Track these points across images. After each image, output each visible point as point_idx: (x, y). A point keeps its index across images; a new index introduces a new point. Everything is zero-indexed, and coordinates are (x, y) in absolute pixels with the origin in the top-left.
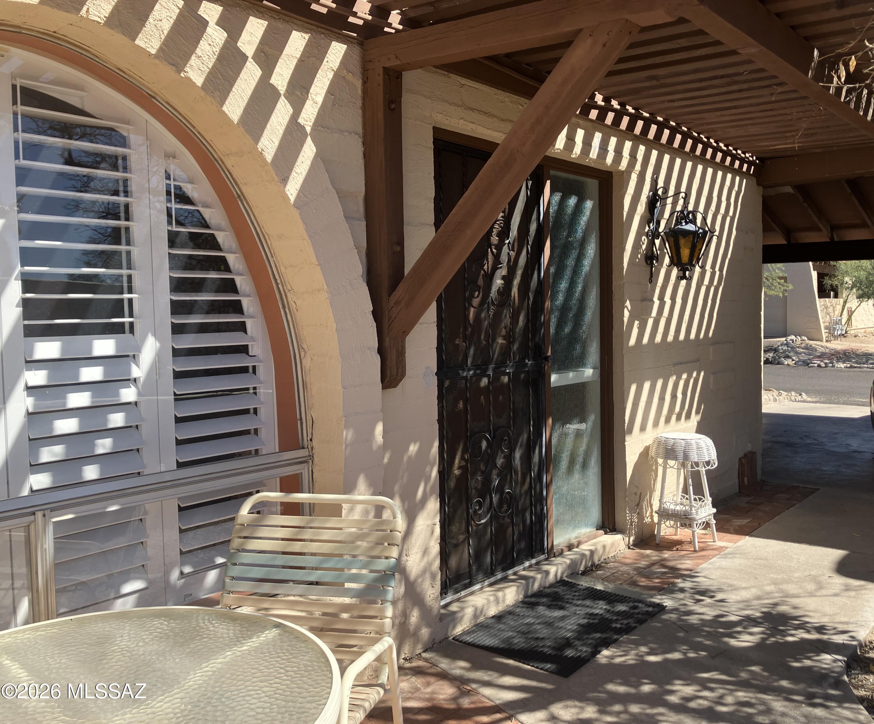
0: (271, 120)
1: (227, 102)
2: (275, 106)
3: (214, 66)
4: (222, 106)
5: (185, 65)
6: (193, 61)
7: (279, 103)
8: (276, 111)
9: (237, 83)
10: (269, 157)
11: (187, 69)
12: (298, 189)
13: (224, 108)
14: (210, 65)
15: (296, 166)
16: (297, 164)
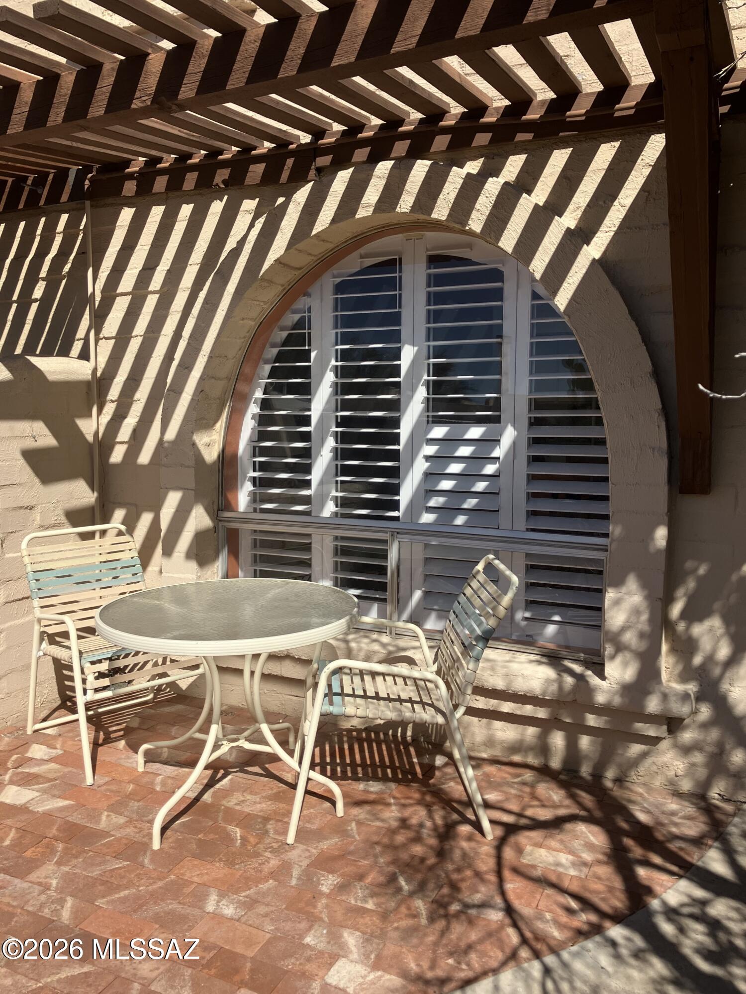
0: (543, 242)
1: (502, 239)
2: (548, 228)
3: (490, 213)
4: (498, 243)
5: (468, 220)
6: (474, 214)
7: (552, 224)
8: (549, 232)
9: (511, 220)
10: (538, 276)
11: (470, 222)
12: (569, 297)
13: (500, 244)
14: (487, 213)
15: (568, 277)
16: (570, 274)
